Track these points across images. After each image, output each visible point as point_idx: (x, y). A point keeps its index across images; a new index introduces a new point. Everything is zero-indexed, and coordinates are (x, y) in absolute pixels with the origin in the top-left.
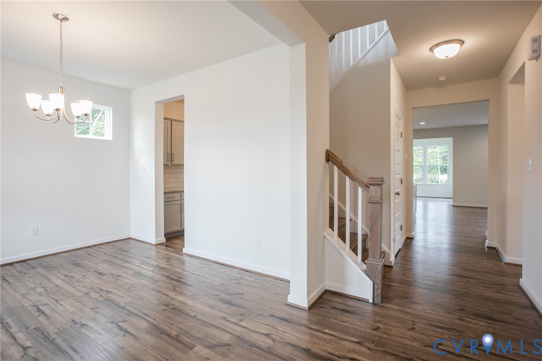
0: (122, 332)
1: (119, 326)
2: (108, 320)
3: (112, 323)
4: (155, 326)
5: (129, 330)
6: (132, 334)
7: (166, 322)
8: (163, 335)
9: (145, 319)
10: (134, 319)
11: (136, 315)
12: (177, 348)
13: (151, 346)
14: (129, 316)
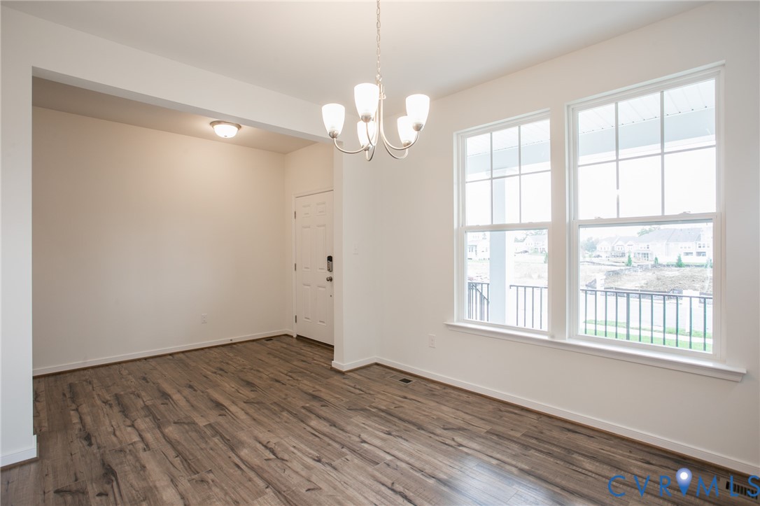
0: (270, 446)
1: (274, 454)
2: (289, 464)
3: (283, 460)
4: (233, 450)
5: (263, 448)
6: (260, 443)
7: (217, 453)
8: (228, 438)
9: (241, 459)
10: (256, 461)
11: (252, 468)
12: (222, 426)
13: (243, 430)
14: (261, 468)
